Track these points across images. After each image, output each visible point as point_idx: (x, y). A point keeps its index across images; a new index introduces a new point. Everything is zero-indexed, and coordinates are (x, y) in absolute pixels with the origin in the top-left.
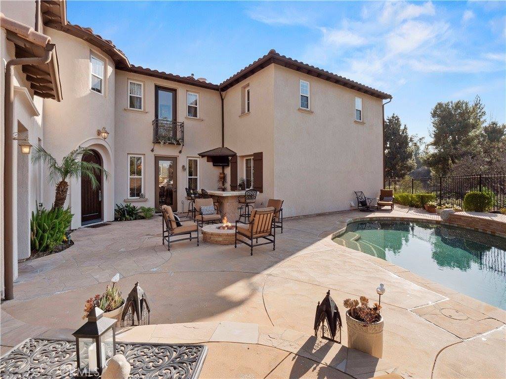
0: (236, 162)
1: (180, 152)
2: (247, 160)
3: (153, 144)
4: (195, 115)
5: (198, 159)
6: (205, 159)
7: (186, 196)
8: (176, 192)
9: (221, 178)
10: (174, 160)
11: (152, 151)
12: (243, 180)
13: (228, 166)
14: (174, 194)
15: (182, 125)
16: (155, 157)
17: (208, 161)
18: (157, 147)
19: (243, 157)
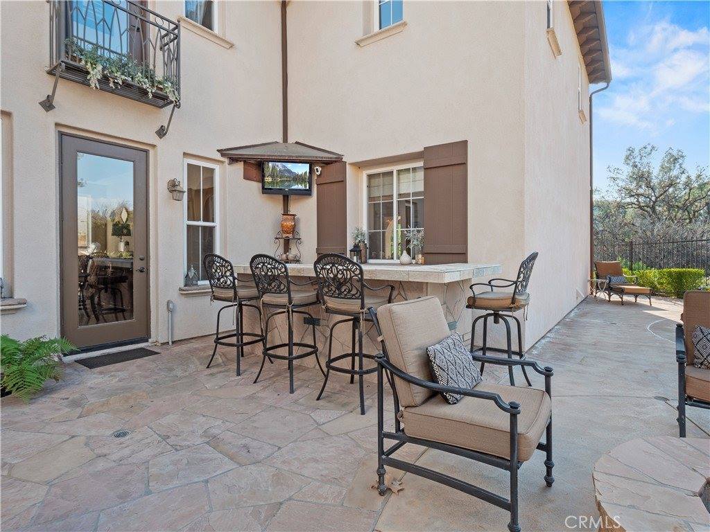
0: (343, 182)
1: (162, 132)
2: (370, 177)
3: (51, 80)
4: (207, 22)
5: (217, 167)
6: (240, 167)
7: (182, 285)
8: (145, 271)
9: (284, 230)
10: (139, 156)
11: (48, 105)
12: (362, 235)
13: (308, 193)
14: (137, 277)
15: (173, 35)
16: (61, 134)
17: (246, 178)
18: (67, 94)
19: (360, 166)
